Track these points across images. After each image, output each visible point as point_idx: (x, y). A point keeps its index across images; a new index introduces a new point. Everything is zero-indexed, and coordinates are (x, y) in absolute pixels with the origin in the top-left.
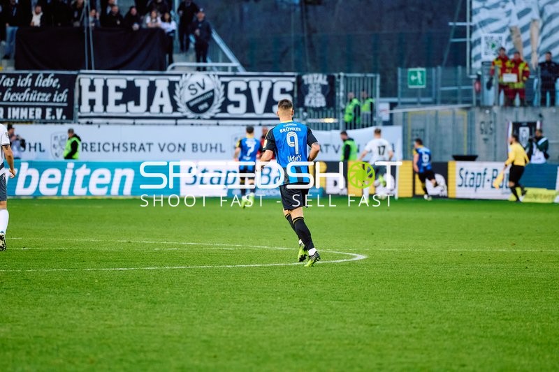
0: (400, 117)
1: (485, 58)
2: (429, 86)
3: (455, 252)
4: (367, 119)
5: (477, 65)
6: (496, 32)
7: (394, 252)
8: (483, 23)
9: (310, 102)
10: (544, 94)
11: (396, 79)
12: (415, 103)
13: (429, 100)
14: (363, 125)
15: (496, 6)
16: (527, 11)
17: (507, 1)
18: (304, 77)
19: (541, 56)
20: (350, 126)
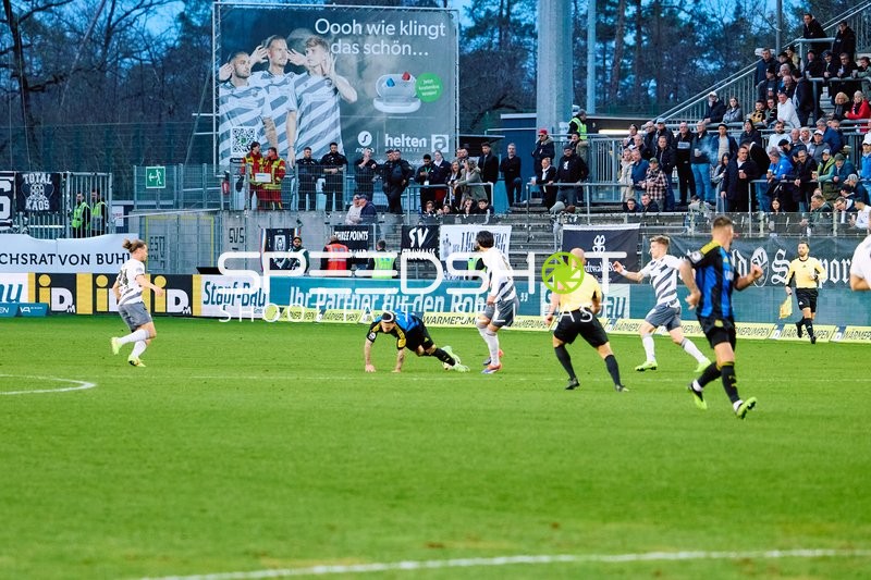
0: (137, 221)
1: (234, 155)
2: (170, 187)
3: (199, 380)
4: (99, 224)
5: (225, 162)
6: (246, 124)
7: (128, 379)
8: (231, 114)
9: (31, 205)
10: (302, 196)
11: (131, 178)
12: (154, 207)
13: (170, 203)
14: (93, 232)
15: (246, 93)
16: (283, 100)
17: (258, 88)
18: (25, 176)
19: (298, 152)
20: (78, 233)
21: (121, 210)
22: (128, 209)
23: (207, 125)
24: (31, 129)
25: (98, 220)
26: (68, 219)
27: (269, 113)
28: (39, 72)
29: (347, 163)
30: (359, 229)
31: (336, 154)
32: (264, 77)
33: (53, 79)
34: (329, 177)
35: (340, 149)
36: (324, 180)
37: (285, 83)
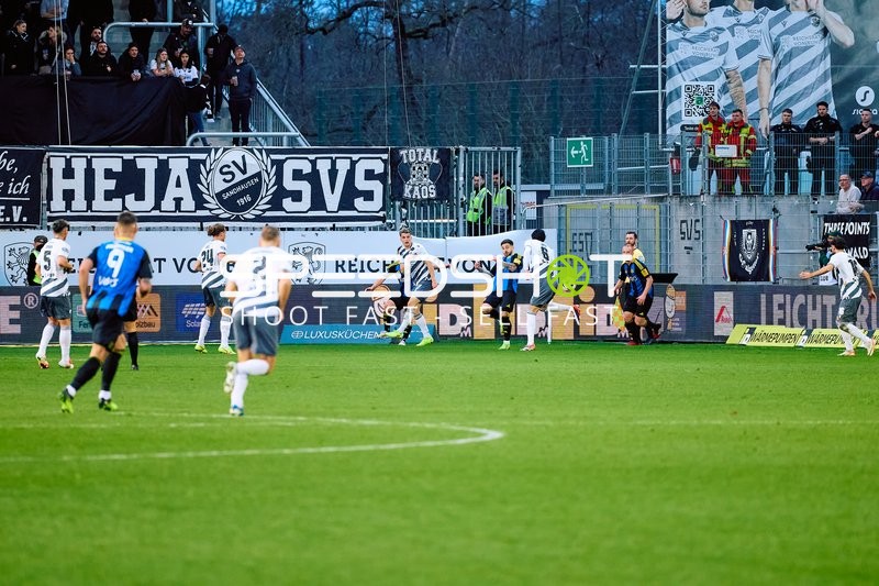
0: (555, 212)
1: (686, 120)
2: (599, 165)
3: (644, 426)
4: (503, 217)
5: (674, 131)
6: (704, 78)
7: (547, 427)
8: (683, 65)
9: (412, 192)
10: (780, 176)
11: (546, 154)
12: (577, 192)
13: (600, 186)
14: (496, 227)
15: (703, 37)
16: (752, 45)
17: (720, 29)
18: (403, 152)
19: (774, 116)
20: (475, 229)
21: (533, 197)
22: (542, 196)
23: (649, 80)
24: (410, 88)
25: (502, 211)
26: (461, 210)
27: (733, 62)
28: (420, 12)
29: (841, 130)
30: (857, 219)
31: (826, 118)
32: (727, 14)
33: (439, 21)
34: (815, 149)
35: (832, 111)
36: (809, 154)
37: (756, 21)
